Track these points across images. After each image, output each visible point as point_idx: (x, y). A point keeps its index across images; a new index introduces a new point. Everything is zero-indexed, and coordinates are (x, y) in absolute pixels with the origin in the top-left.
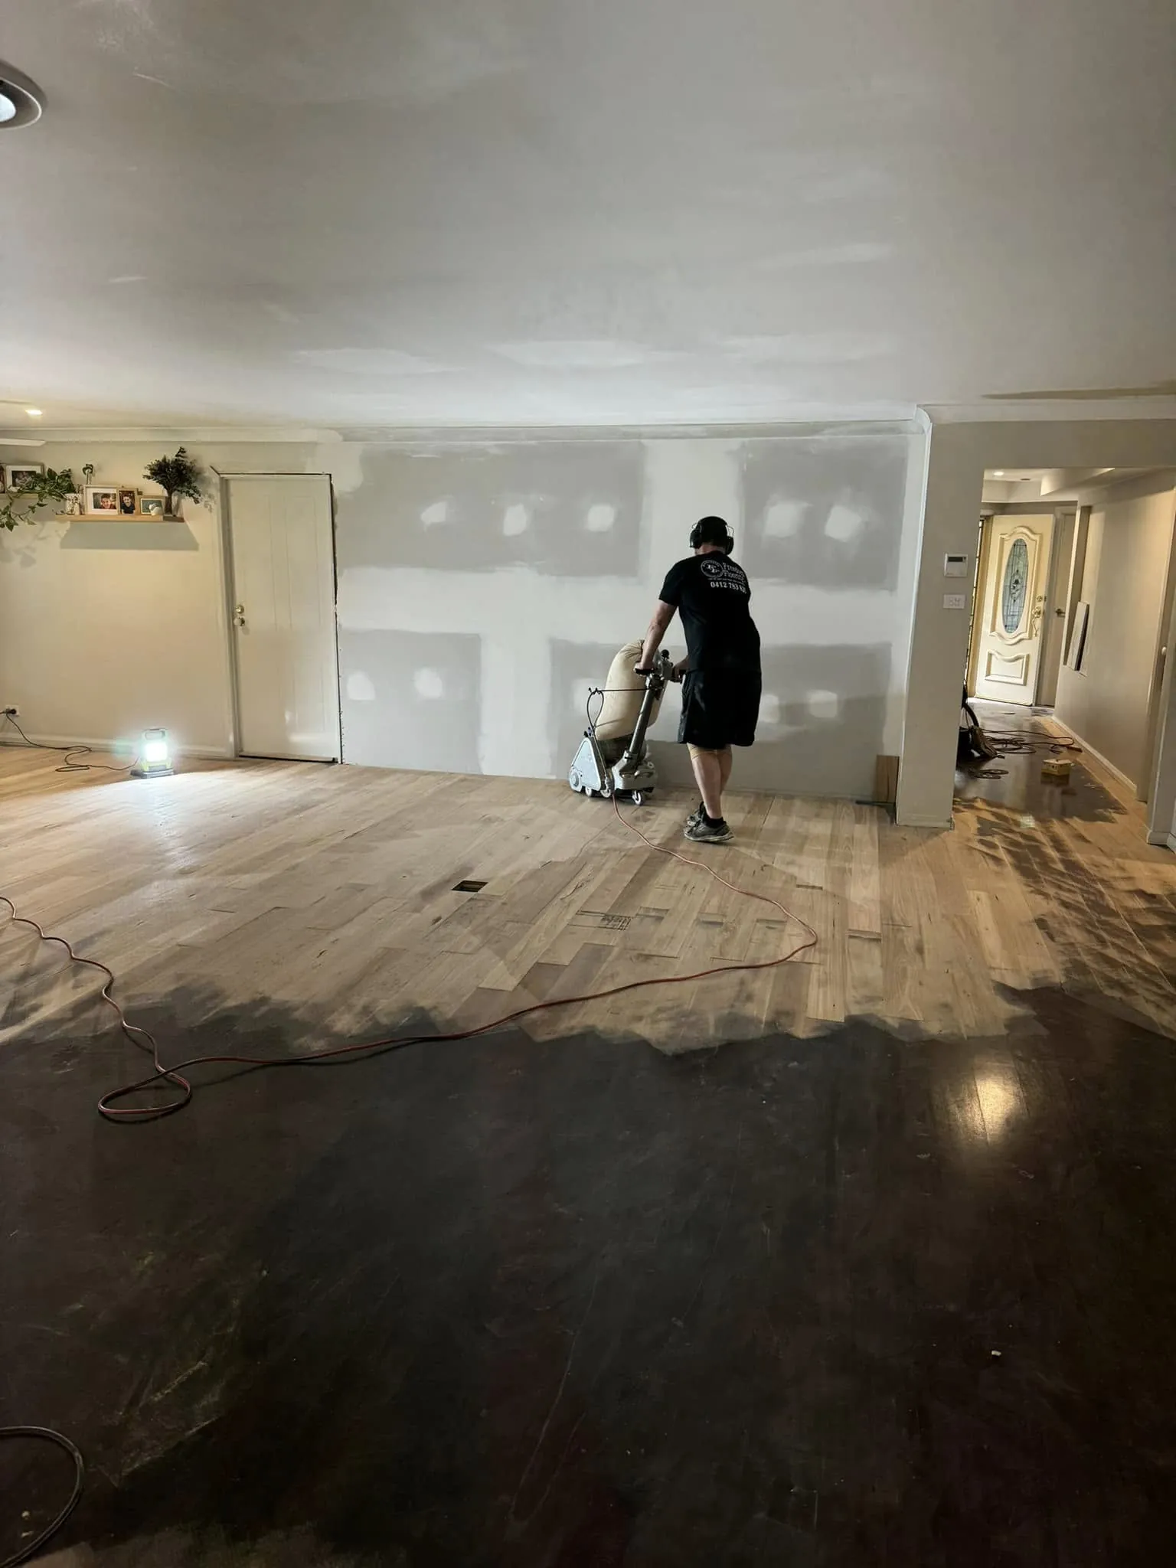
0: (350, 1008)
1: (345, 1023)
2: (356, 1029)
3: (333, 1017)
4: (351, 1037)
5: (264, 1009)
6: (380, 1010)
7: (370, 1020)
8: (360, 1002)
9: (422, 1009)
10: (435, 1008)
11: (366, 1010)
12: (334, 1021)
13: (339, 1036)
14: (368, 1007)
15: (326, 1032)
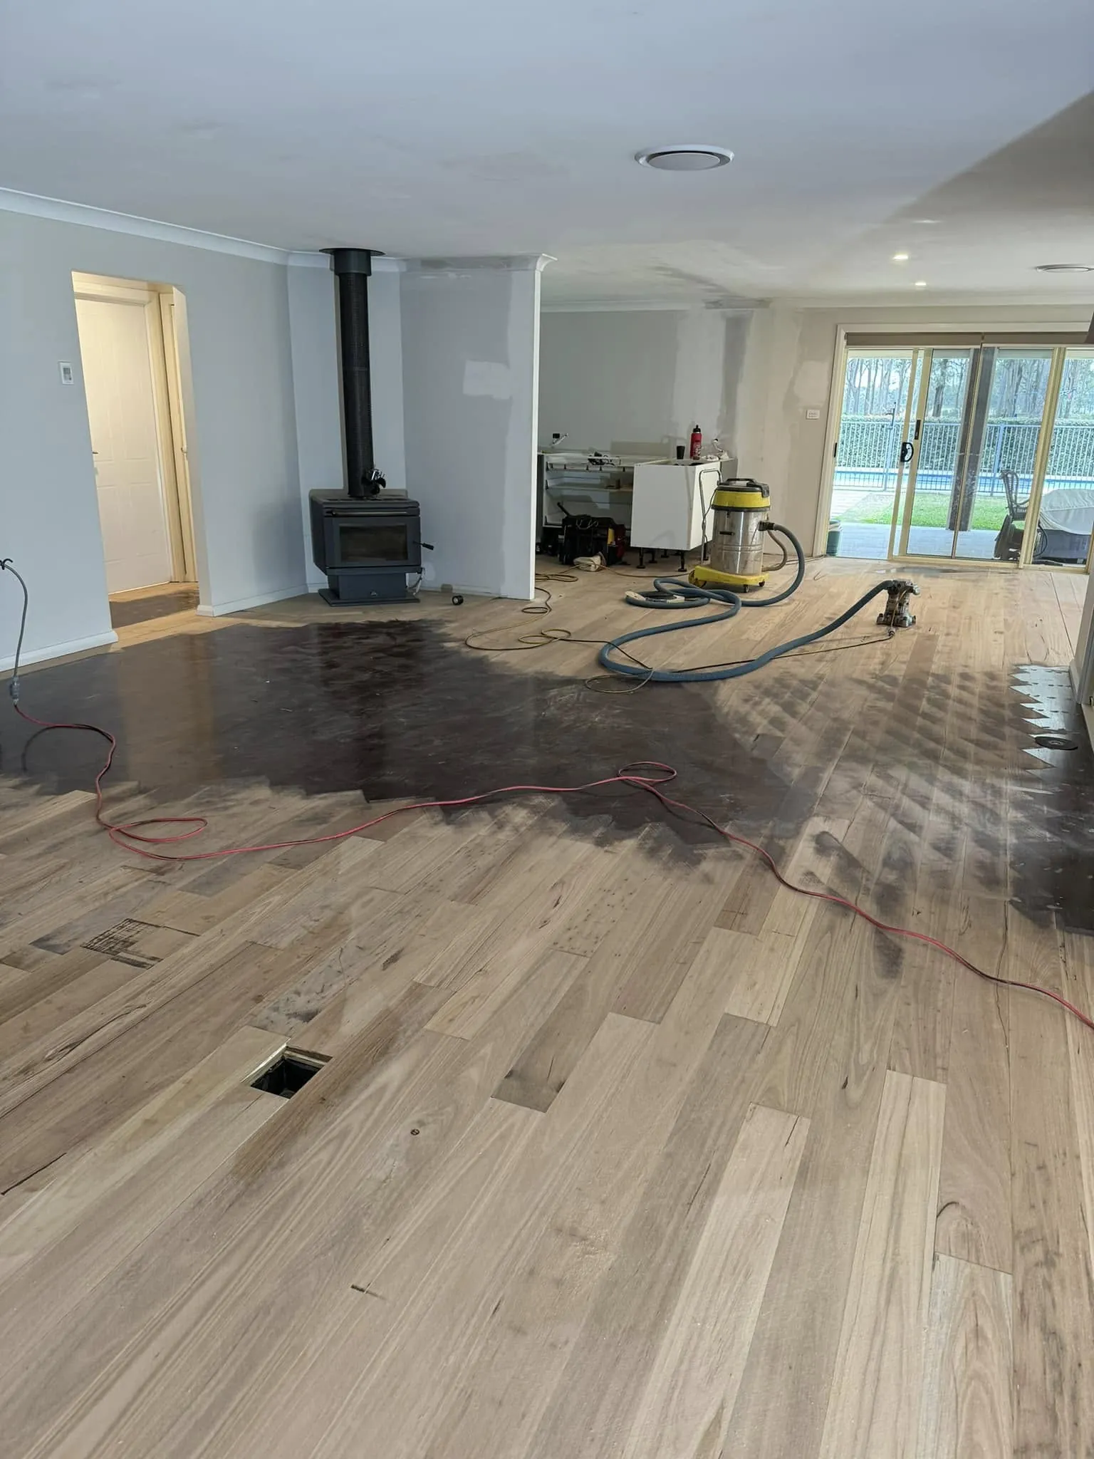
0: (516, 829)
1: (519, 816)
2: (508, 809)
3: (530, 822)
4: (513, 803)
5: (597, 834)
6: (486, 825)
7: (496, 817)
8: (505, 835)
9: (448, 824)
10: (436, 824)
11: (501, 826)
12: (529, 817)
13: (522, 805)
14: (499, 828)
15: (534, 810)
